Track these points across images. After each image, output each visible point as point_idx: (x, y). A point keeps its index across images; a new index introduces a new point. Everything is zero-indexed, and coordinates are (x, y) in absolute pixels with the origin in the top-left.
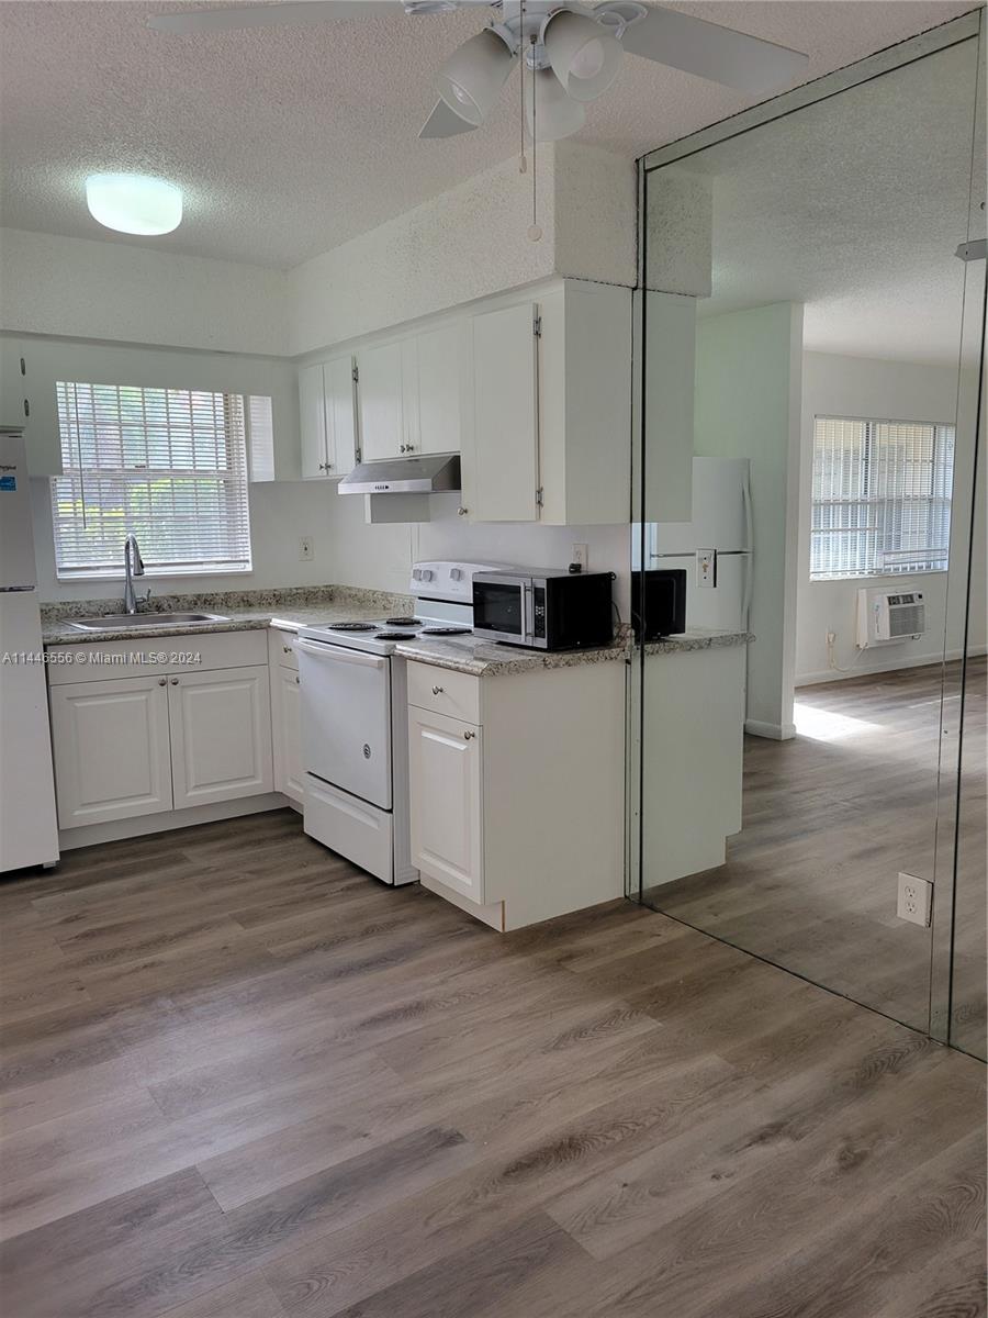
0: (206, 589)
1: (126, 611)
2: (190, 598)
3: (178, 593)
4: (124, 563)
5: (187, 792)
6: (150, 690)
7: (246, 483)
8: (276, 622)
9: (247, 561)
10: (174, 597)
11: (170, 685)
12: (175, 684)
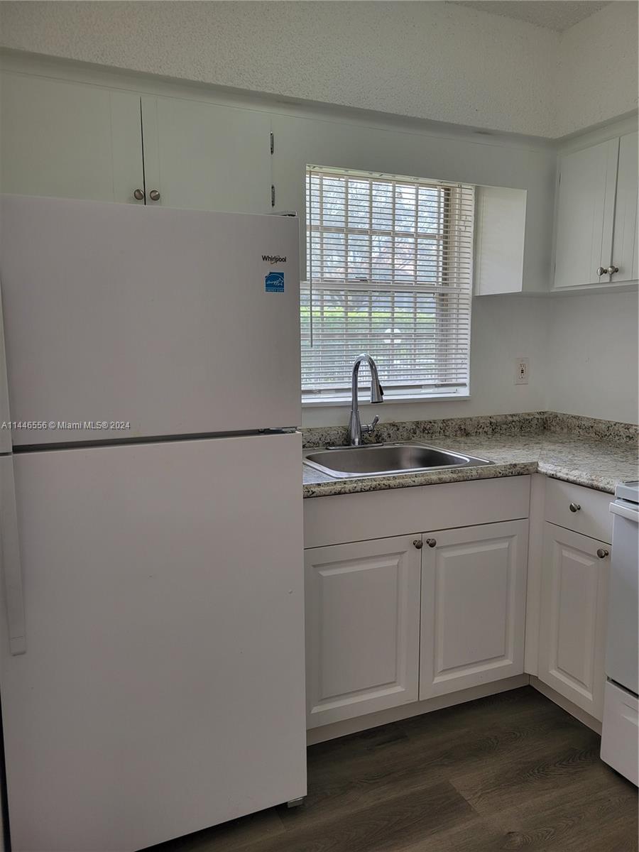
0: (424, 416)
1: (348, 441)
2: (409, 426)
3: (397, 420)
4: (350, 386)
5: (434, 676)
6: (403, 553)
7: (470, 296)
8: (545, 467)
9: (464, 385)
10: (393, 425)
11: (425, 546)
12: (432, 545)
